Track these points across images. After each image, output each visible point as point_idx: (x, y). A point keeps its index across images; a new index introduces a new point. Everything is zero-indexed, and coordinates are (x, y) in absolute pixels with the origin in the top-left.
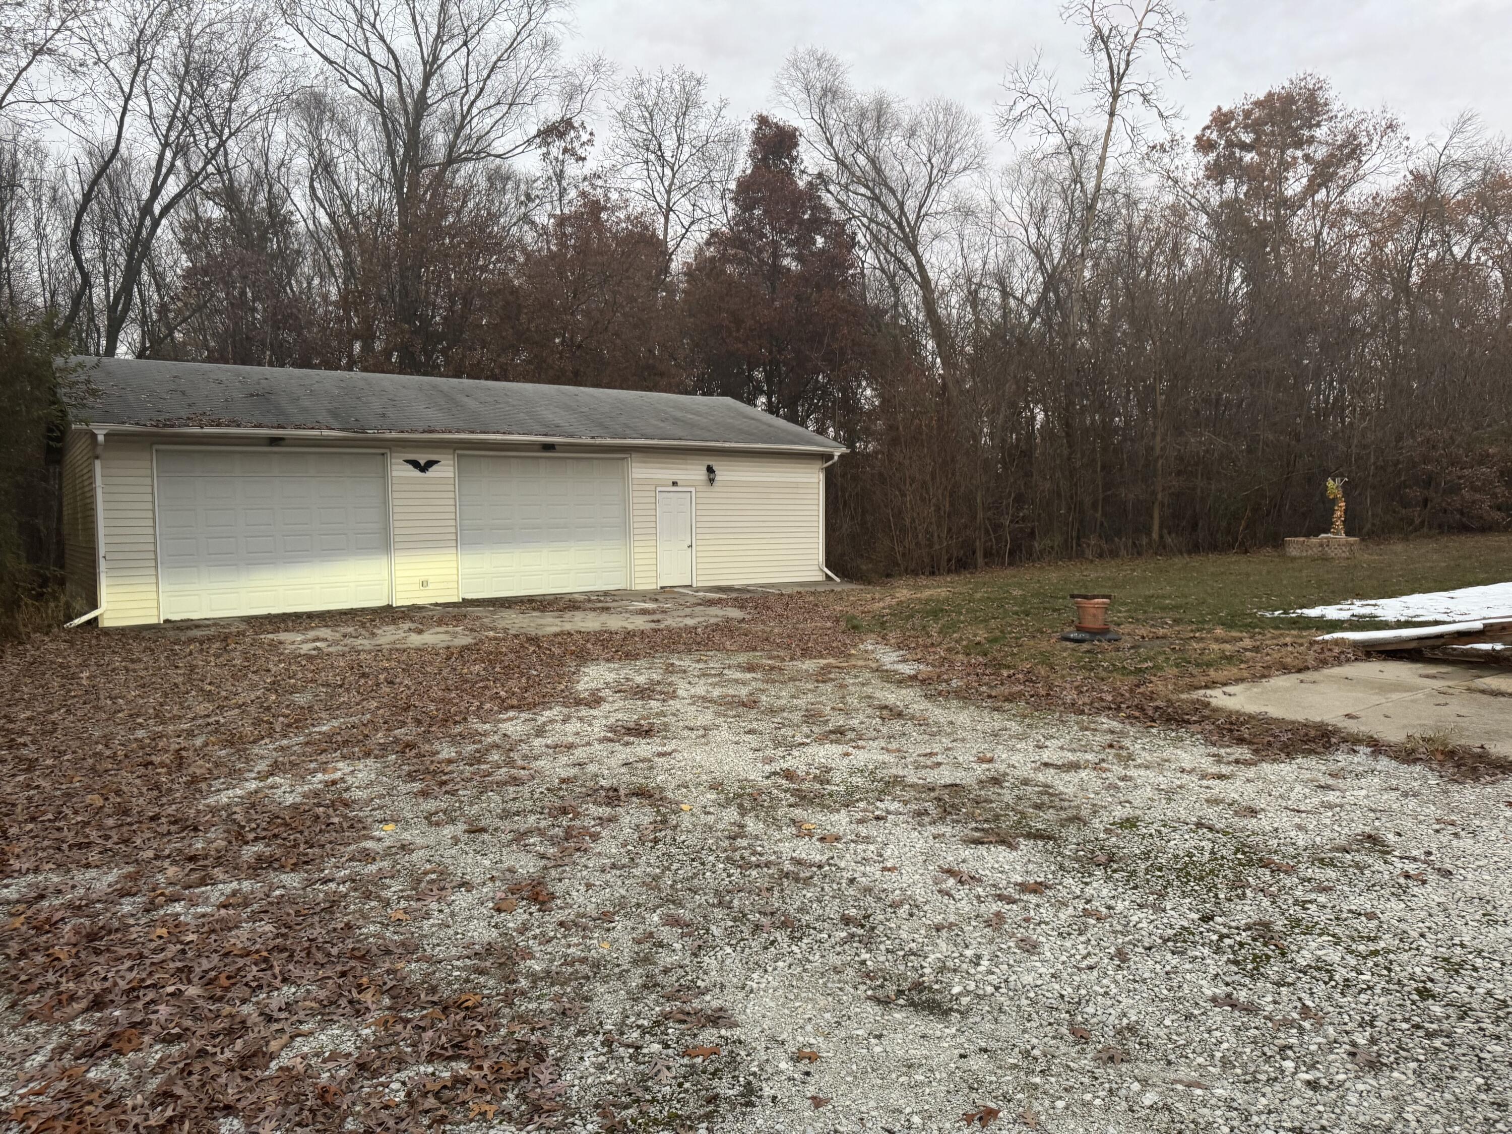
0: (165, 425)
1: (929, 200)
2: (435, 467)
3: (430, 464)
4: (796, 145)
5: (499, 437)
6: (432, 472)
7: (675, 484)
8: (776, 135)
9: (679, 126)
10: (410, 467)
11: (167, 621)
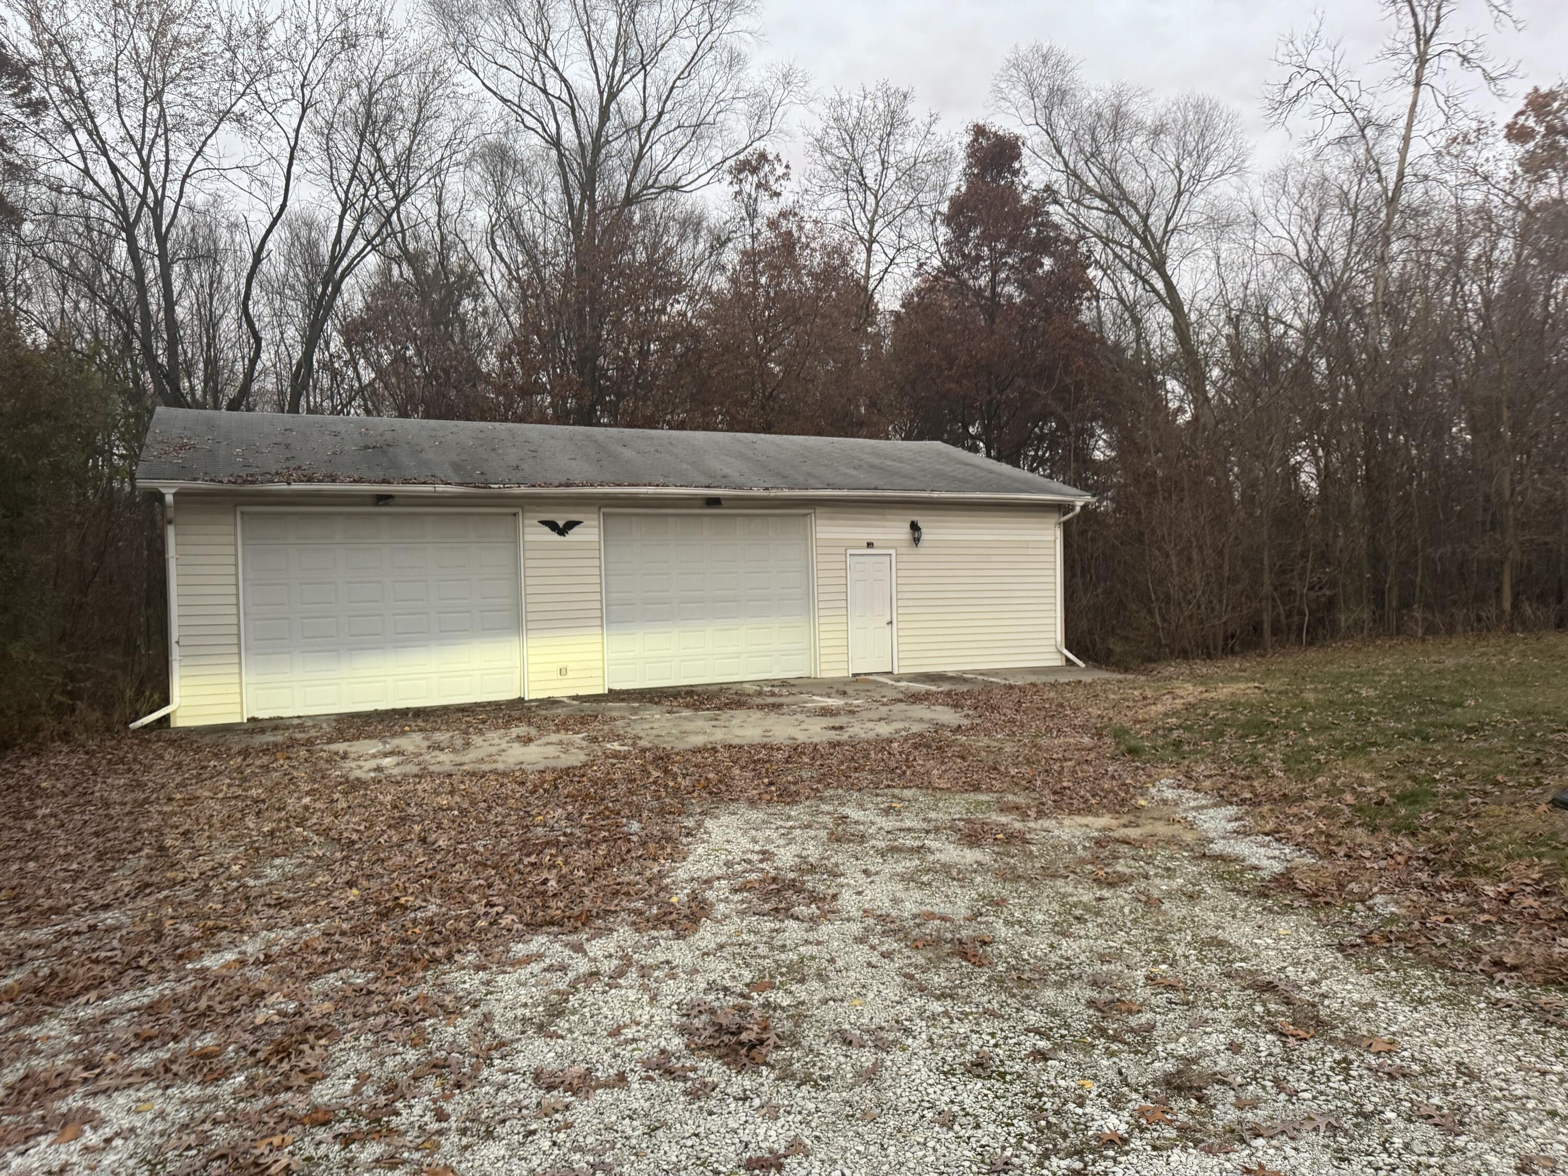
0: (245, 482)
1: (1179, 211)
2: (576, 529)
3: (571, 525)
4: (1018, 156)
5: (651, 490)
6: (573, 535)
7: (870, 545)
8: (995, 145)
9: (883, 148)
10: (547, 529)
11: (252, 720)
